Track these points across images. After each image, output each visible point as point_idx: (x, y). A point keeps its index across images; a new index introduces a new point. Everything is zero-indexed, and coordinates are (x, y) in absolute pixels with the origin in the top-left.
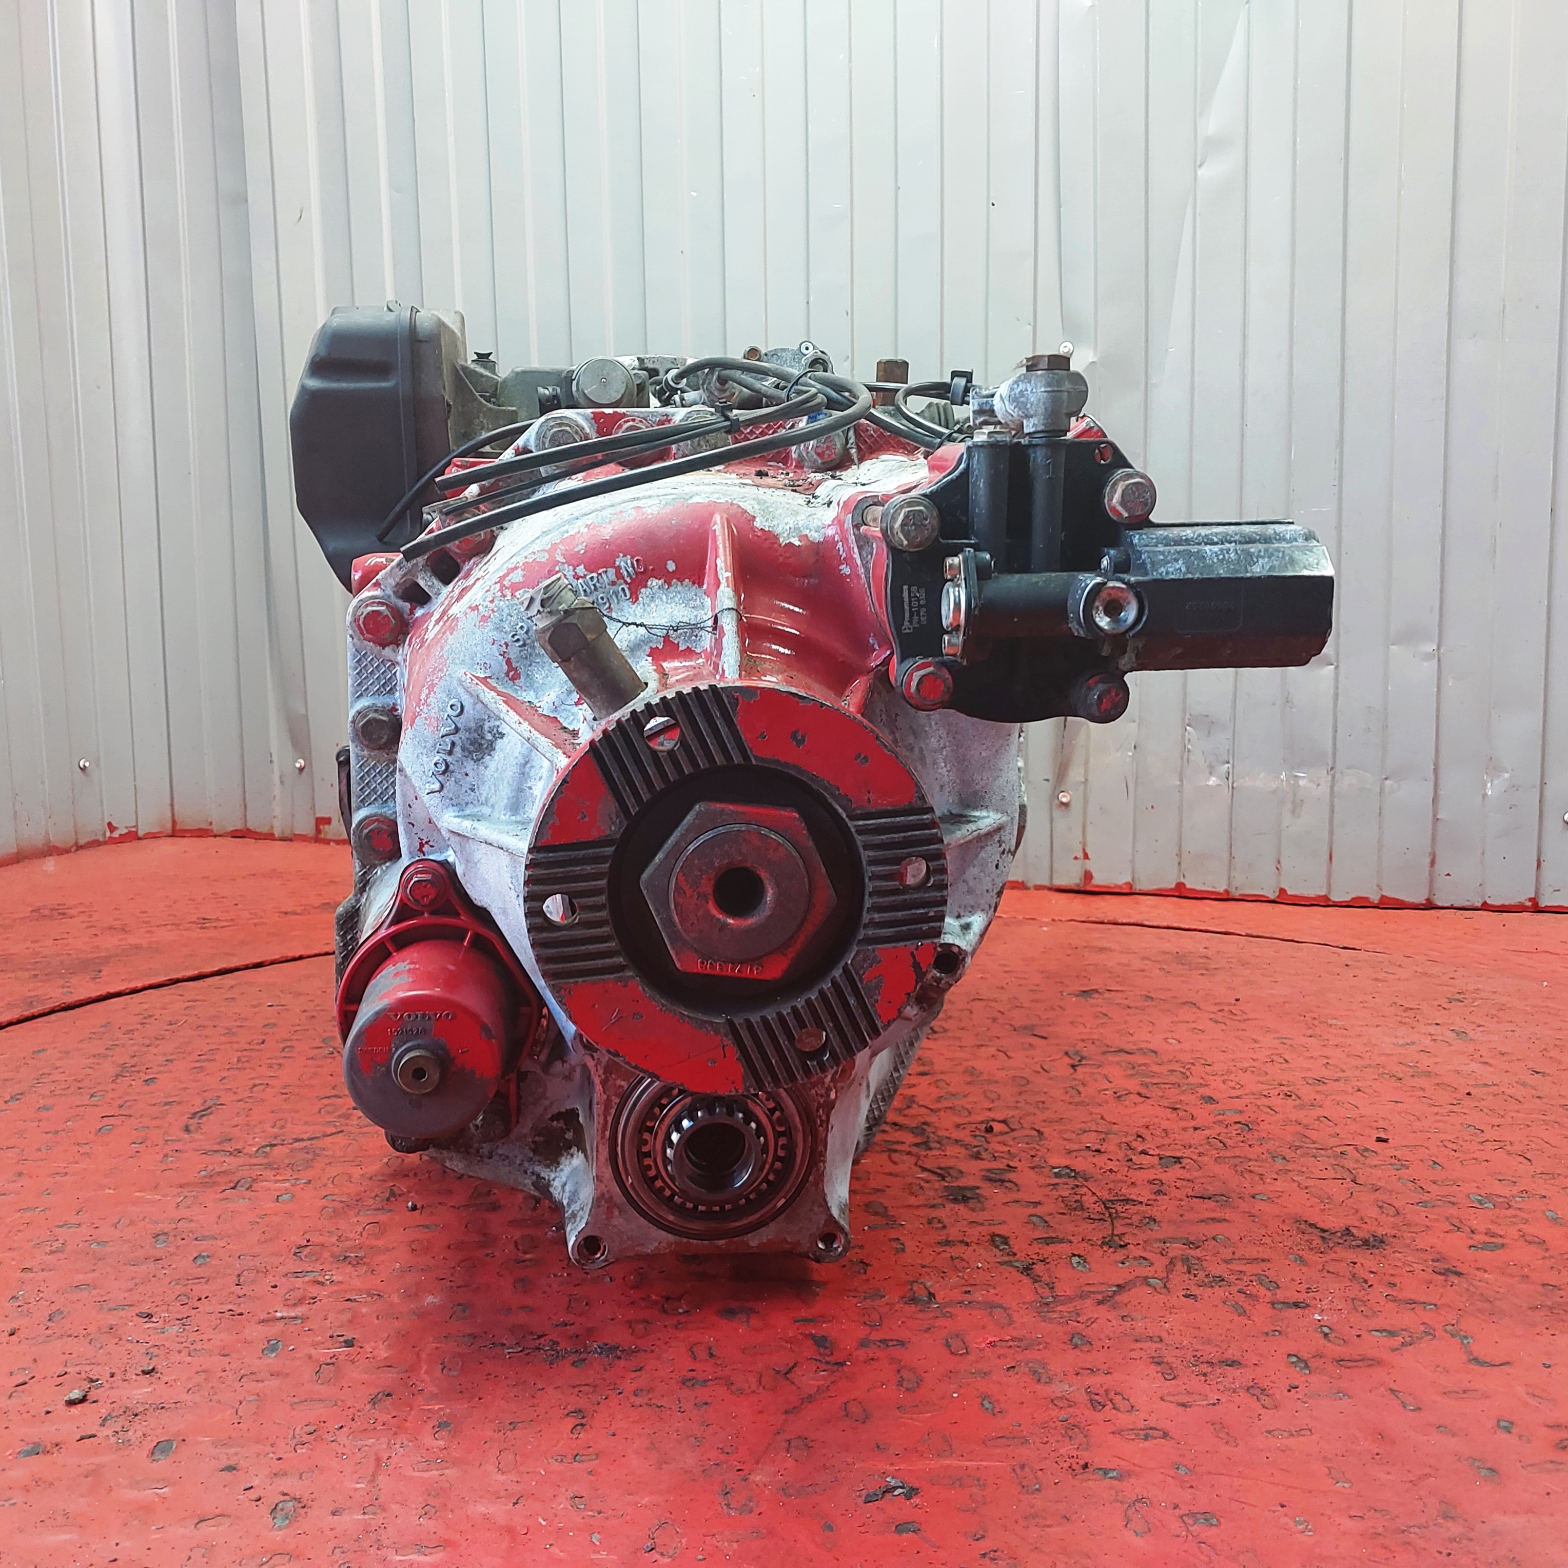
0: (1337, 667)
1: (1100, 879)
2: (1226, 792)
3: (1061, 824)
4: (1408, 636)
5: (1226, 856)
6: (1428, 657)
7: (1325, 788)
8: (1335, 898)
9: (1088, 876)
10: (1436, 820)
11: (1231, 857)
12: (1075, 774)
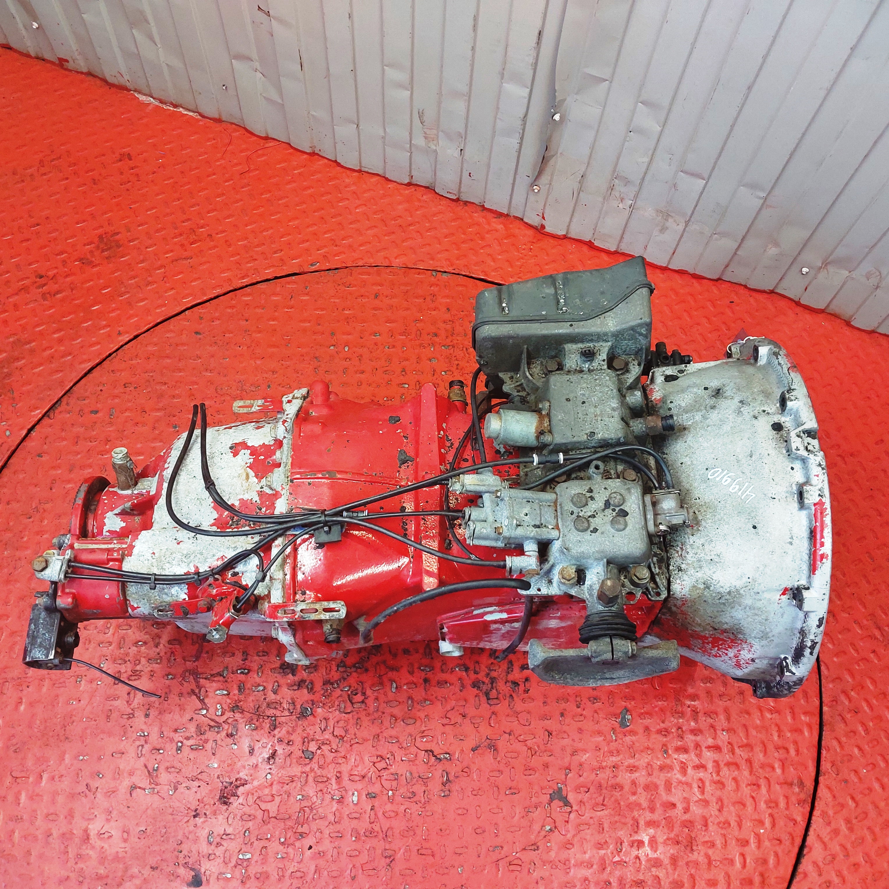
0: (707, 183)
1: (548, 229)
2: (627, 213)
3: (532, 198)
4: (753, 186)
5: (619, 238)
6: (760, 198)
7: (681, 227)
8: (670, 267)
9: (543, 227)
10: (735, 253)
11: (622, 237)
12: (544, 179)
